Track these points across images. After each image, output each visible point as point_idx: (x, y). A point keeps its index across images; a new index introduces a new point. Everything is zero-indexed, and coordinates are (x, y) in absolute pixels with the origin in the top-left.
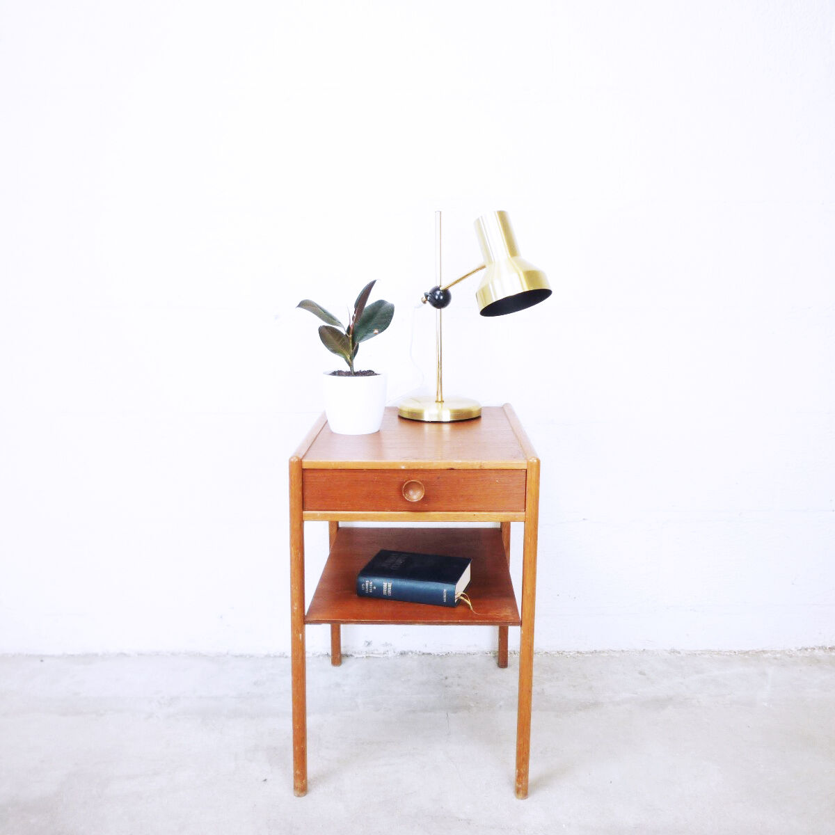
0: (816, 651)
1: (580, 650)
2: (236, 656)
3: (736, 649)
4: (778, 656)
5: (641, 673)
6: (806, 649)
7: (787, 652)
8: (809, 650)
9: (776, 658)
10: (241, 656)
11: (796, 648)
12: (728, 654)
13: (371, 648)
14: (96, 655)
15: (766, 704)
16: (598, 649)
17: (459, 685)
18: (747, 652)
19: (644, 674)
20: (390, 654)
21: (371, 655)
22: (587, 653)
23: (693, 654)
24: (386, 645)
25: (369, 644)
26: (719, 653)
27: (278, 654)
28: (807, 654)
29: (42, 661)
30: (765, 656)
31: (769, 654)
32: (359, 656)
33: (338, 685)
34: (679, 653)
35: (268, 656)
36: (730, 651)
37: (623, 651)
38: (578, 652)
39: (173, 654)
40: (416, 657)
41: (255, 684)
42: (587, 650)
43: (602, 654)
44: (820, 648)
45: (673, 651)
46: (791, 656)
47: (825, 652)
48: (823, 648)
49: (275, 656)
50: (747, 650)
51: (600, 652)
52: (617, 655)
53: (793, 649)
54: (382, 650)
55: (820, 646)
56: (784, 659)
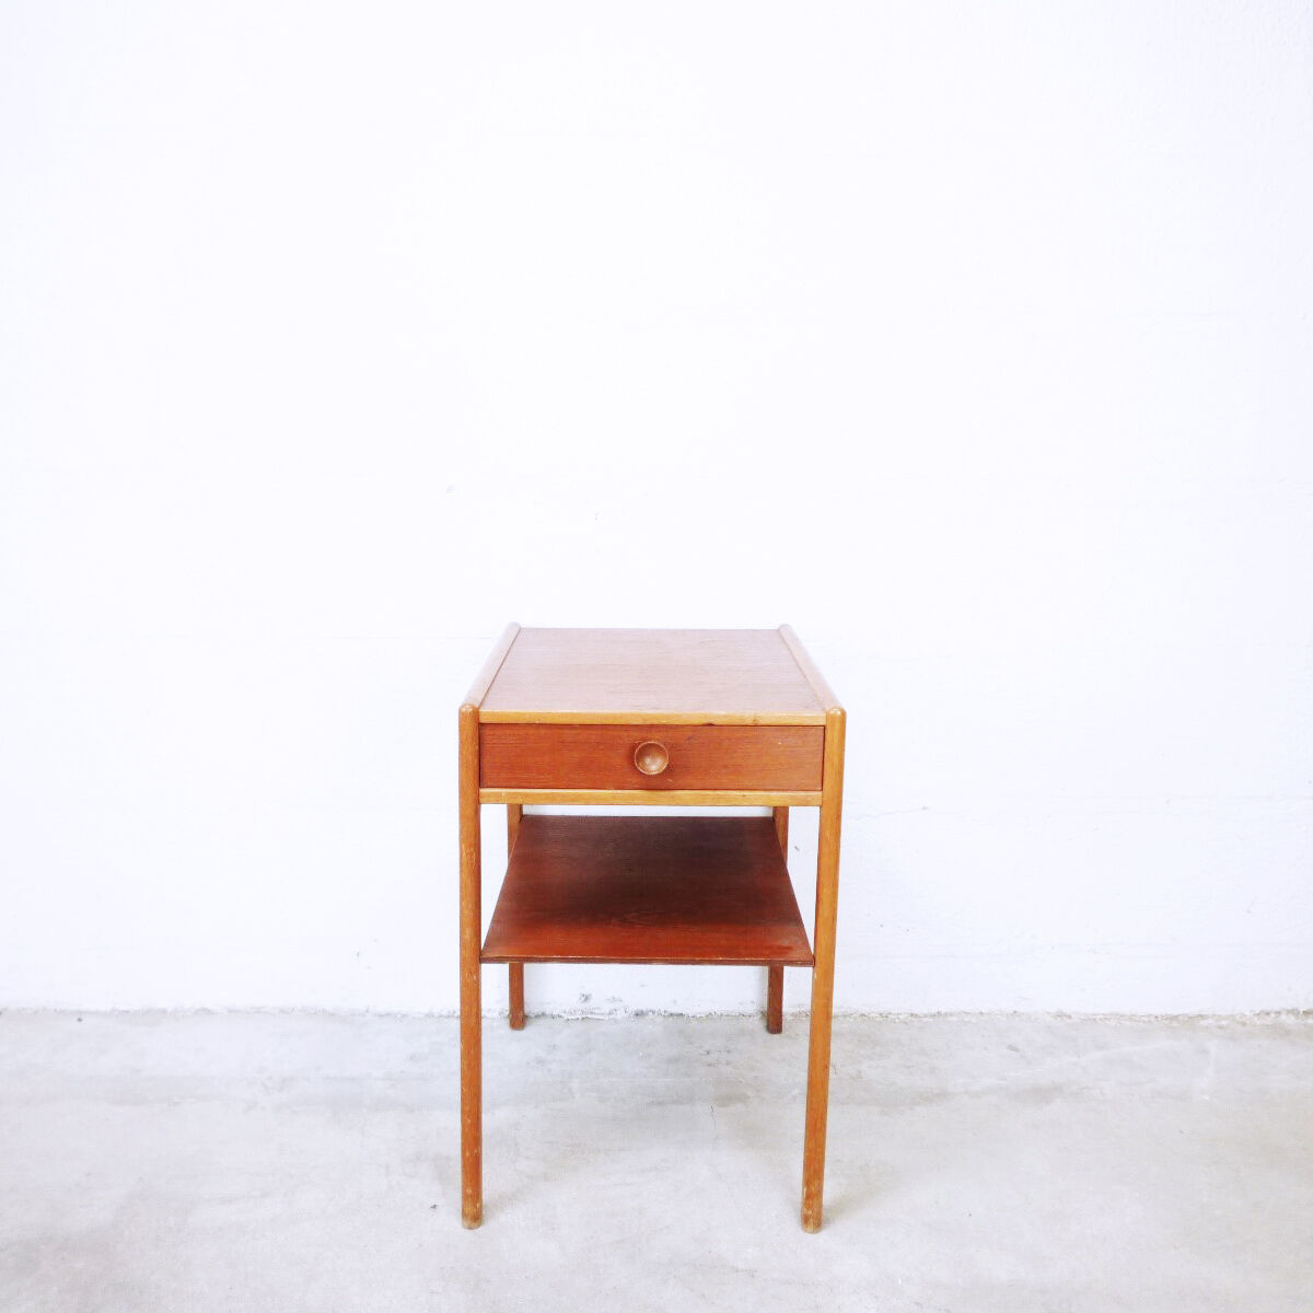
0: (1283, 1017)
1: (915, 1012)
2: (381, 1016)
3: (1158, 1013)
4: (1224, 1023)
5: (1012, 1048)
6: (1268, 1014)
7: (1238, 1018)
8: (1273, 1015)
9: (1221, 1027)
10: (388, 1015)
11: (1251, 1011)
12: (1146, 1019)
13: (591, 1004)
14: (164, 1012)
15: (1207, 1098)
16: (943, 1011)
17: (728, 1064)
18: (1175, 1018)
19: (1016, 1050)
20: (620, 1015)
21: (589, 1016)
22: (925, 1016)
23: (1091, 1020)
24: (614, 999)
25: (587, 998)
26: (1131, 1018)
27: (445, 1013)
28: (1269, 1021)
29: (80, 1020)
30: (1203, 1023)
31: (1210, 1021)
32: (570, 1017)
33: (540, 1061)
34: (1070, 1017)
35: (430, 1016)
36: (1150, 1015)
37: (981, 1013)
38: (912, 1015)
39: (283, 1011)
40: (660, 1019)
41: (412, 1058)
42: (925, 1012)
43: (949, 1019)
44: (1289, 1012)
45: (1060, 1015)
46: (1244, 1024)
47: (1297, 1019)
48: (1294, 1012)
49: (441, 1016)
50: (1176, 1013)
51: (946, 1014)
52: (974, 1020)
53: (1247, 1013)
54: (606, 1008)
55: (1290, 1008)
56: (1235, 1029)
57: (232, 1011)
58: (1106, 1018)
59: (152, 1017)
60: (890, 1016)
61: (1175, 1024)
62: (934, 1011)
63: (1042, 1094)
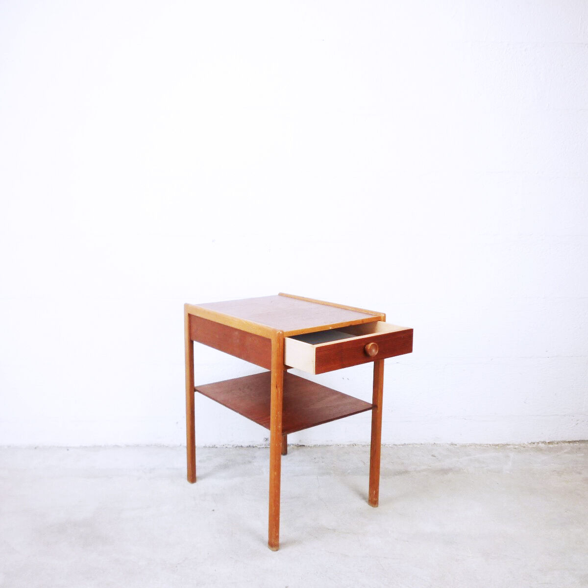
0: (540, 444)
1: (396, 443)
3: (491, 443)
4: (516, 447)
5: (433, 456)
6: (534, 443)
7: (522, 445)
8: (536, 444)
9: (515, 448)
11: (528, 442)
13: (268, 442)
14: (100, 446)
15: (508, 472)
16: (406, 443)
17: (323, 462)
18: (498, 445)
19: (435, 457)
21: (268, 447)
22: (399, 445)
23: (464, 446)
25: (266, 440)
26: (480, 445)
27: (211, 446)
28: (534, 446)
29: (68, 450)
30: (509, 447)
31: (511, 446)
32: (260, 447)
34: (456, 445)
35: (205, 447)
37: (422, 444)
39: (147, 446)
42: (399, 443)
43: (409, 446)
45: (452, 444)
46: (524, 447)
47: (545, 444)
48: (544, 442)
49: (209, 447)
51: (408, 444)
52: (419, 446)
53: (526, 443)
55: (543, 441)
56: (521, 449)
57: (128, 446)
58: (470, 445)
59: (96, 448)
60: (386, 445)
61: (497, 447)
62: (403, 443)
63: (445, 471)
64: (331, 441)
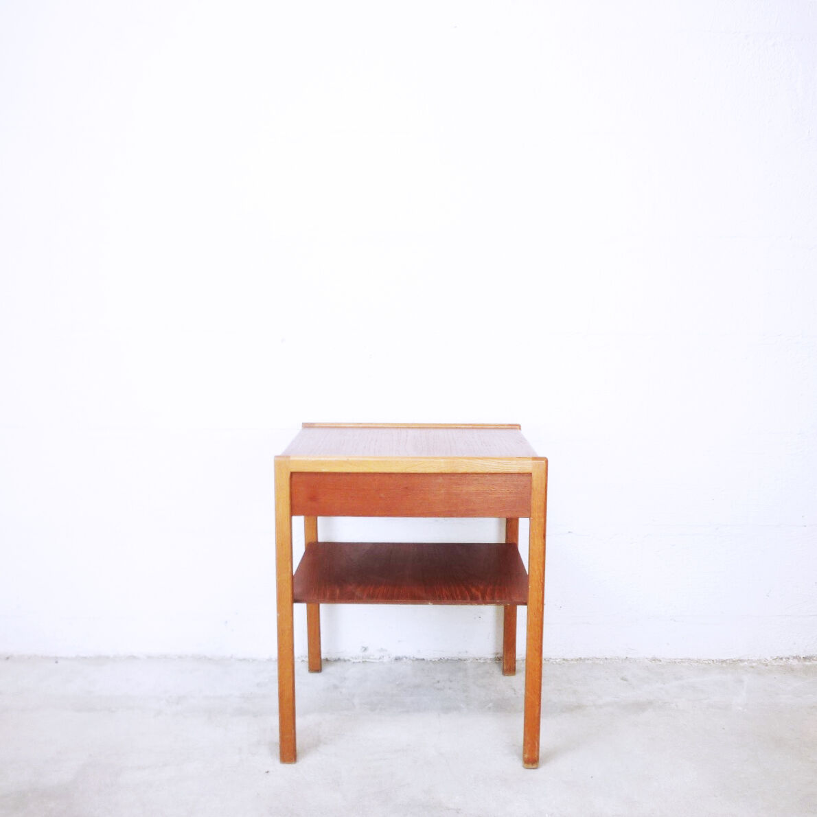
0: (791, 660)
1: (565, 657)
2: (240, 660)
3: (714, 658)
4: (754, 664)
5: (623, 679)
6: (781, 659)
7: (763, 662)
8: (784, 660)
9: (753, 667)
10: (244, 659)
11: (771, 657)
12: (707, 662)
13: (367, 653)
14: (108, 658)
15: (740, 708)
16: (583, 657)
17: (450, 688)
18: (724, 661)
19: (626, 680)
20: (386, 660)
21: (367, 660)
22: (572, 660)
23: (673, 662)
24: (382, 650)
25: (365, 649)
26: (698, 661)
28: (782, 663)
29: (57, 662)
30: (742, 664)
31: (746, 663)
32: (355, 661)
33: (336, 687)
34: (660, 661)
36: (709, 660)
37: (606, 659)
38: (564, 660)
39: (180, 657)
40: (410, 662)
41: (258, 685)
42: (572, 658)
43: (587, 662)
44: (794, 658)
45: (654, 660)
46: (767, 665)
47: (799, 661)
48: (797, 658)
50: (724, 658)
51: (585, 659)
52: (602, 662)
53: (769, 658)
54: (377, 655)
55: (795, 655)
56: (760, 668)
57: (149, 657)
58: (682, 661)
59: (100, 660)
60: (551, 660)
61: (724, 665)
62: (578, 657)
63: (640, 707)
64: (467, 652)
